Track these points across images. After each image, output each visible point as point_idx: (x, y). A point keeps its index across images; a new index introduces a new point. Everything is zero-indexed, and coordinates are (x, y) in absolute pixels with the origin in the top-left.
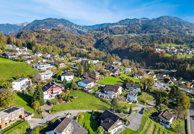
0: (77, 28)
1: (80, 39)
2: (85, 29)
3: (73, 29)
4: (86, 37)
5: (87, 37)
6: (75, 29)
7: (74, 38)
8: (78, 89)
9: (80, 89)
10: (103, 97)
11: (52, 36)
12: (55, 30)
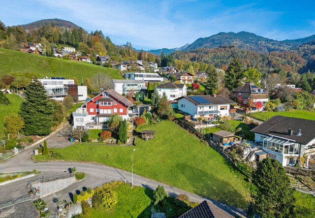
0: (269, 45)
1: (267, 58)
2: (285, 45)
3: (260, 47)
4: (283, 56)
5: (285, 55)
6: (265, 47)
7: (256, 57)
8: (171, 118)
9: (176, 119)
10: (240, 152)
11: (215, 57)
12: (223, 47)
